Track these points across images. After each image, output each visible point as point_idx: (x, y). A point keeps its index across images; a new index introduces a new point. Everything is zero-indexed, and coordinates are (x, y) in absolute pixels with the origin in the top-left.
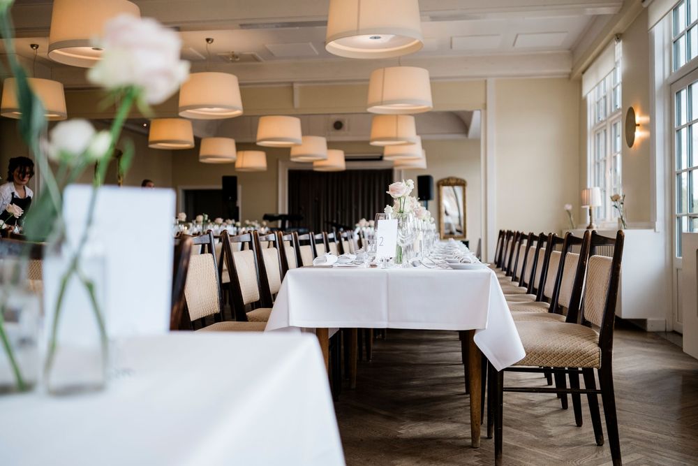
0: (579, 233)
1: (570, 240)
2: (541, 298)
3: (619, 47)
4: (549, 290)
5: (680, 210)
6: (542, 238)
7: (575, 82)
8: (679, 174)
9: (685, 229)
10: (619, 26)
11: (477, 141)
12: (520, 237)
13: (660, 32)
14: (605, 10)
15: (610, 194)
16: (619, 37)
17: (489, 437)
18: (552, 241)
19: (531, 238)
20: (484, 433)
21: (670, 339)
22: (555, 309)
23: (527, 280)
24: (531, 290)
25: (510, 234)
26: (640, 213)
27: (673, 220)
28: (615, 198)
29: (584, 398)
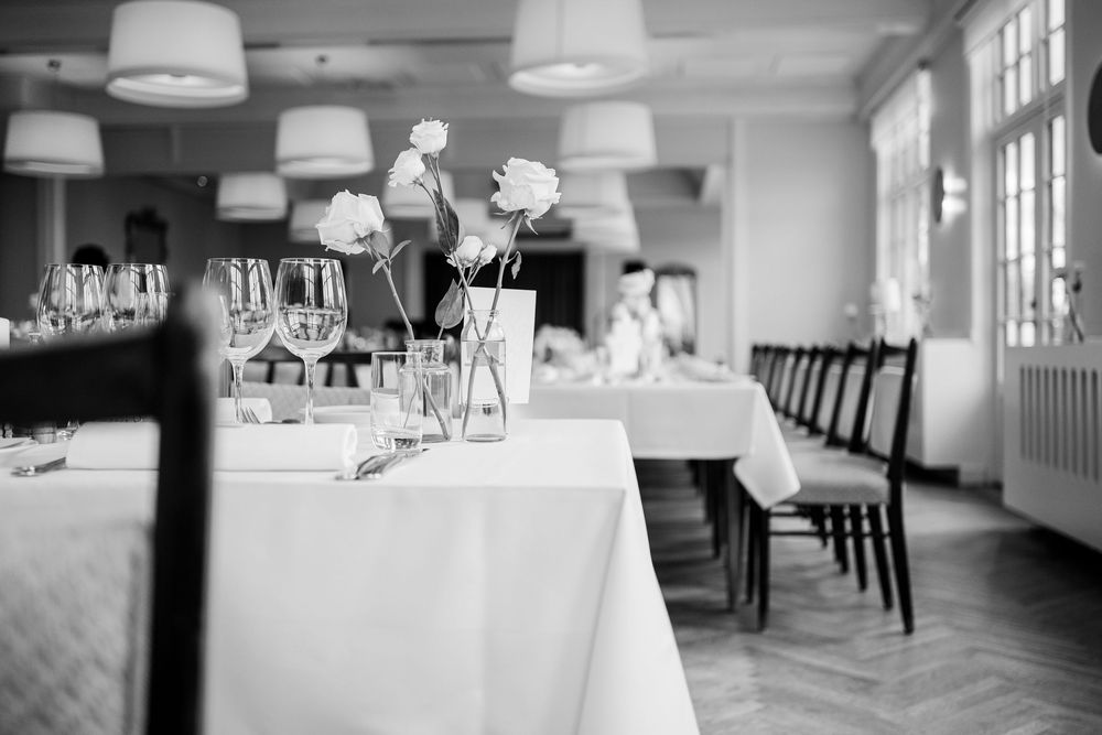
0: (865, 344)
1: (852, 354)
2: (814, 429)
3: (924, 80)
4: (824, 420)
5: (1006, 311)
6: (814, 353)
7: (860, 125)
8: (1005, 265)
9: (1012, 340)
10: (926, 49)
11: (716, 212)
12: (782, 352)
13: (980, 60)
14: (904, 28)
15: (910, 290)
16: (924, 64)
17: (750, 600)
18: (828, 355)
19: (799, 353)
20: (742, 597)
21: (988, 493)
22: (834, 441)
23: (794, 408)
24: (800, 421)
25: (767, 349)
26: (949, 317)
27: (995, 328)
28: (917, 298)
29: (868, 543)
